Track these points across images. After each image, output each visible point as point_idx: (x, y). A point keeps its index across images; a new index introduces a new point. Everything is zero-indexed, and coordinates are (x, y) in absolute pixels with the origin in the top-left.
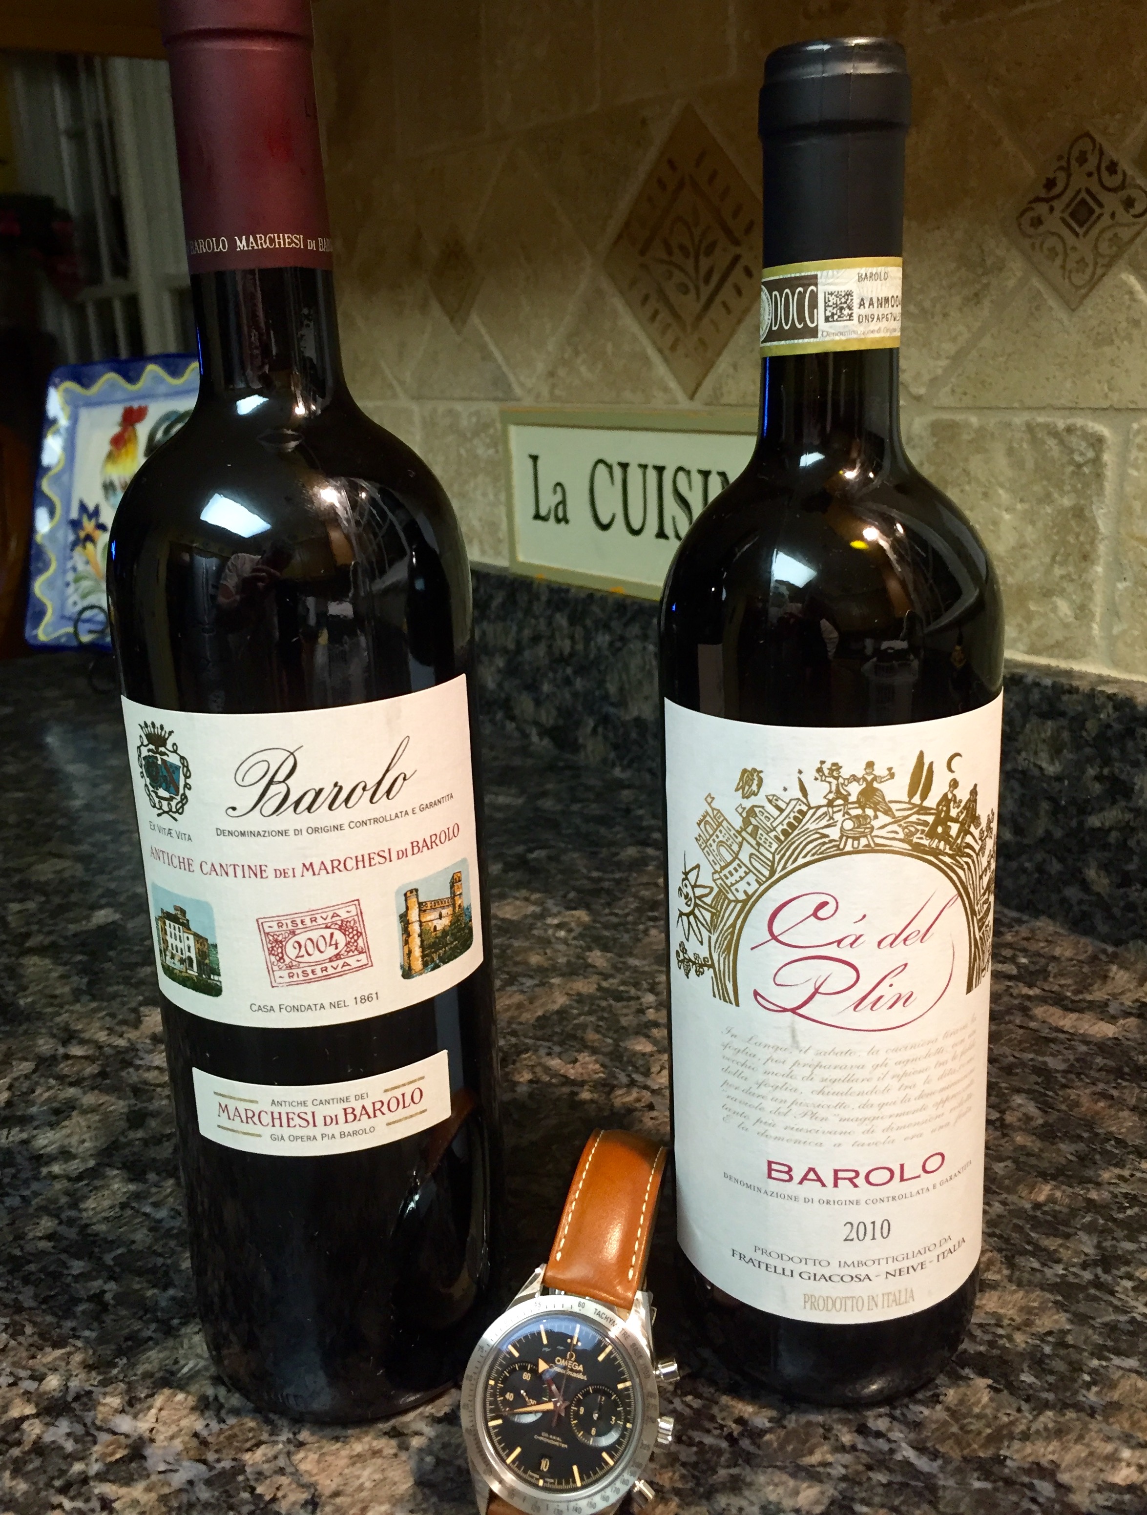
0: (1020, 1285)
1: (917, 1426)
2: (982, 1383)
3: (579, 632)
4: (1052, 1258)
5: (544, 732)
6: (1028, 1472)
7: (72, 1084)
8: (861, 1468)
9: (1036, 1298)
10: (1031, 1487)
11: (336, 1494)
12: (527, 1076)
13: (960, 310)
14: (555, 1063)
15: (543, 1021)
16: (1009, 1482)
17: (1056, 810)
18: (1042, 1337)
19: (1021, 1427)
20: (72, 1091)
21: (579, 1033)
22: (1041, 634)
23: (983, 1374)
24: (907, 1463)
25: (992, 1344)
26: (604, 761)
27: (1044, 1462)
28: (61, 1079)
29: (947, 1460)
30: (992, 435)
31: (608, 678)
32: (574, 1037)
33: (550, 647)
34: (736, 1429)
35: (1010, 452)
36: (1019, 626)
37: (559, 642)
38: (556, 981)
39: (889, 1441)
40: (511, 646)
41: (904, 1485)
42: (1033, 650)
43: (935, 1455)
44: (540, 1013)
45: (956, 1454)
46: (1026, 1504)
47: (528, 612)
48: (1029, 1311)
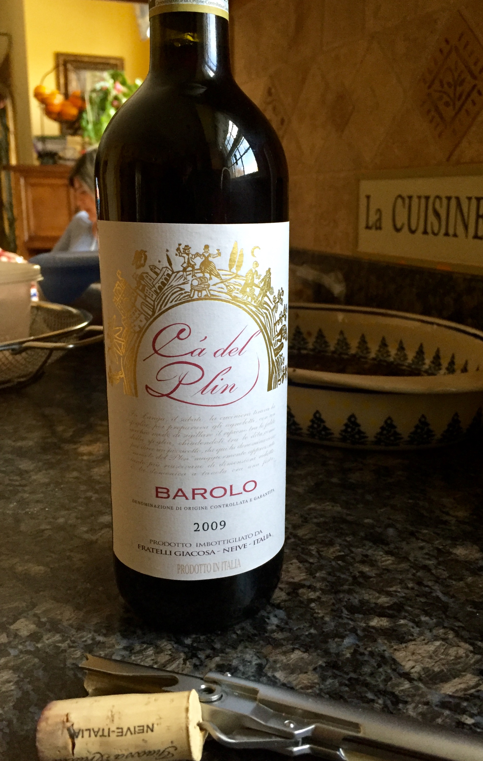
1: (448, 586)
3: (381, 284)
8: (413, 595)
24: (438, 597)
29: (457, 600)
34: (358, 574)
39: (432, 589)
43: (453, 596)
45: (463, 598)
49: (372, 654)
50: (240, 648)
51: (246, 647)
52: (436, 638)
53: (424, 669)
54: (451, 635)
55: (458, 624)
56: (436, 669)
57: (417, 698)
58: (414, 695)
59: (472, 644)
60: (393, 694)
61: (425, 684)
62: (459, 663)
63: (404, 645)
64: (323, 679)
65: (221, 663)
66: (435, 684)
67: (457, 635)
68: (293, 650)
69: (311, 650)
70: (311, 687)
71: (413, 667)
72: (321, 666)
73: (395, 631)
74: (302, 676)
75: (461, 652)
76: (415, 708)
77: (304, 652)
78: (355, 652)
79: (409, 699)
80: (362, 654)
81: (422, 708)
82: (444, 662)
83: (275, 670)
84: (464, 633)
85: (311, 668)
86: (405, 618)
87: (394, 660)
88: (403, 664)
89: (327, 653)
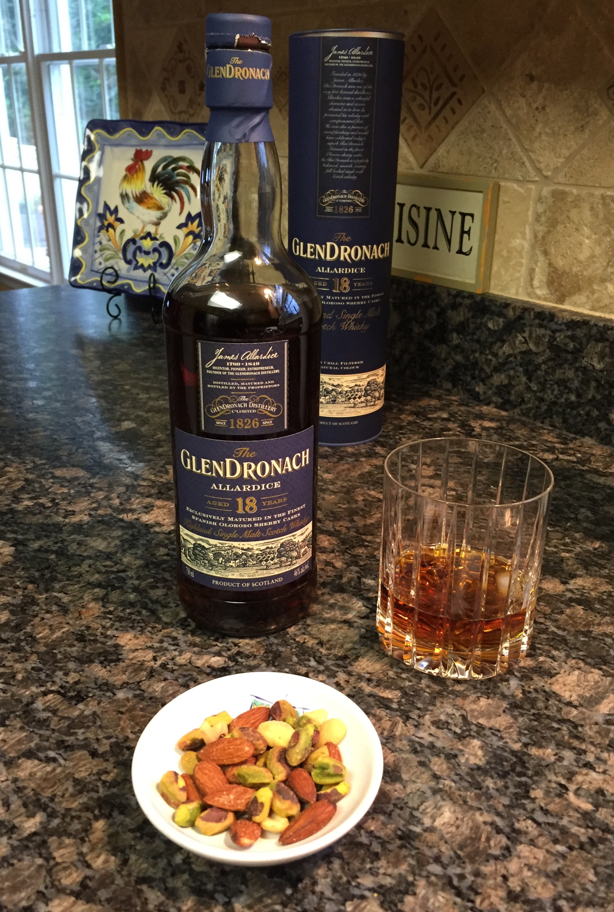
0: (591, 576)
1: (556, 621)
2: (580, 607)
4: (603, 567)
6: (601, 635)
7: (147, 497)
9: (598, 581)
10: (603, 640)
11: (329, 641)
12: (361, 498)
13: (573, 134)
14: (373, 493)
15: (362, 476)
16: (594, 638)
17: (599, 386)
18: (603, 593)
19: (597, 621)
20: (149, 500)
21: (380, 481)
22: (598, 300)
23: (580, 605)
24: (553, 633)
25: (582, 595)
27: (607, 632)
28: (142, 494)
29: (569, 632)
30: (584, 199)
32: (378, 483)
35: (592, 209)
36: (588, 296)
38: (363, 459)
41: (553, 639)
42: (593, 309)
43: (564, 630)
44: (359, 472)
45: (572, 630)
46: (602, 645)
48: (596, 584)
49: (536, 690)
50: (438, 704)
51: (442, 703)
52: (573, 668)
53: (579, 696)
54: (582, 665)
55: (581, 653)
56: (588, 695)
57: (588, 721)
58: (584, 719)
59: (600, 669)
60: (569, 720)
61: (586, 708)
62: (599, 687)
63: (554, 679)
64: (515, 718)
65: (432, 719)
66: (593, 707)
67: (586, 663)
68: (478, 698)
69: (491, 696)
70: (511, 727)
71: (571, 696)
72: (506, 708)
73: (540, 668)
74: (499, 719)
75: (597, 677)
76: (591, 728)
77: (488, 698)
78: (524, 692)
79: (582, 723)
80: (529, 692)
81: (595, 728)
82: (589, 687)
83: (477, 718)
84: (589, 660)
85: (501, 711)
86: (541, 655)
87: (554, 693)
88: (562, 694)
89: (504, 696)
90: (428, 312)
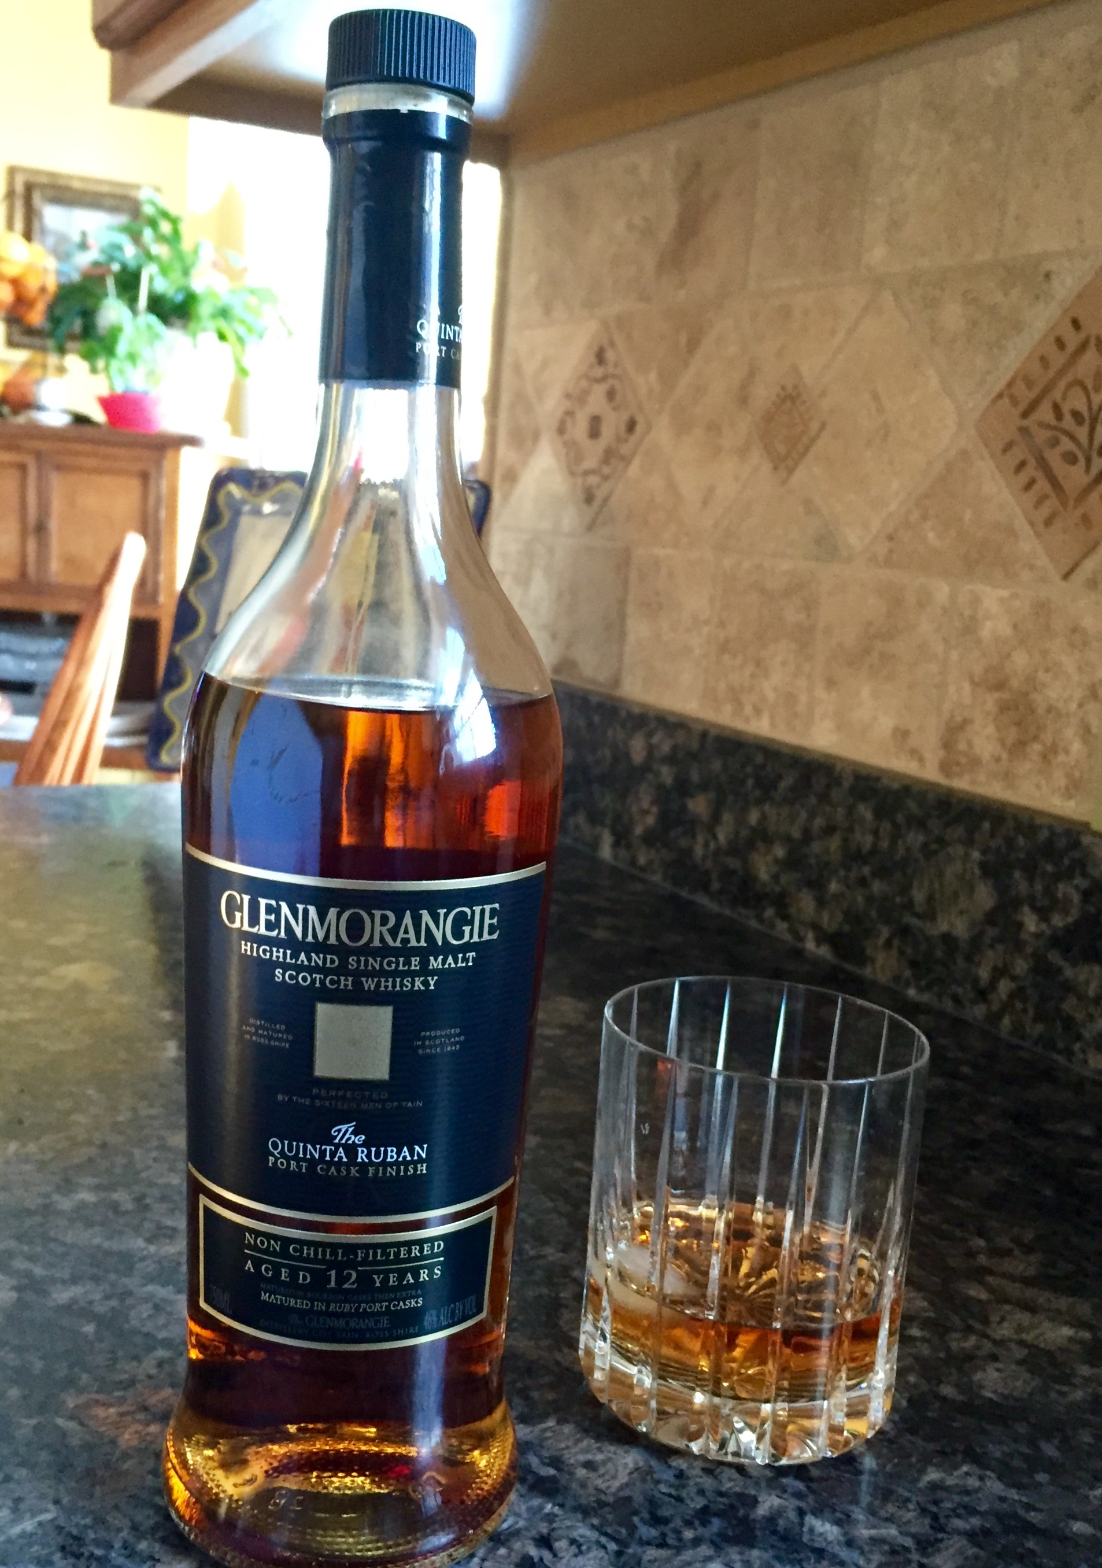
3: (886, 827)
5: (822, 937)
26: (897, 979)
31: (916, 884)
33: (845, 840)
37: (858, 836)
40: (796, 834)
47: (824, 798)
90: (1062, 889)
